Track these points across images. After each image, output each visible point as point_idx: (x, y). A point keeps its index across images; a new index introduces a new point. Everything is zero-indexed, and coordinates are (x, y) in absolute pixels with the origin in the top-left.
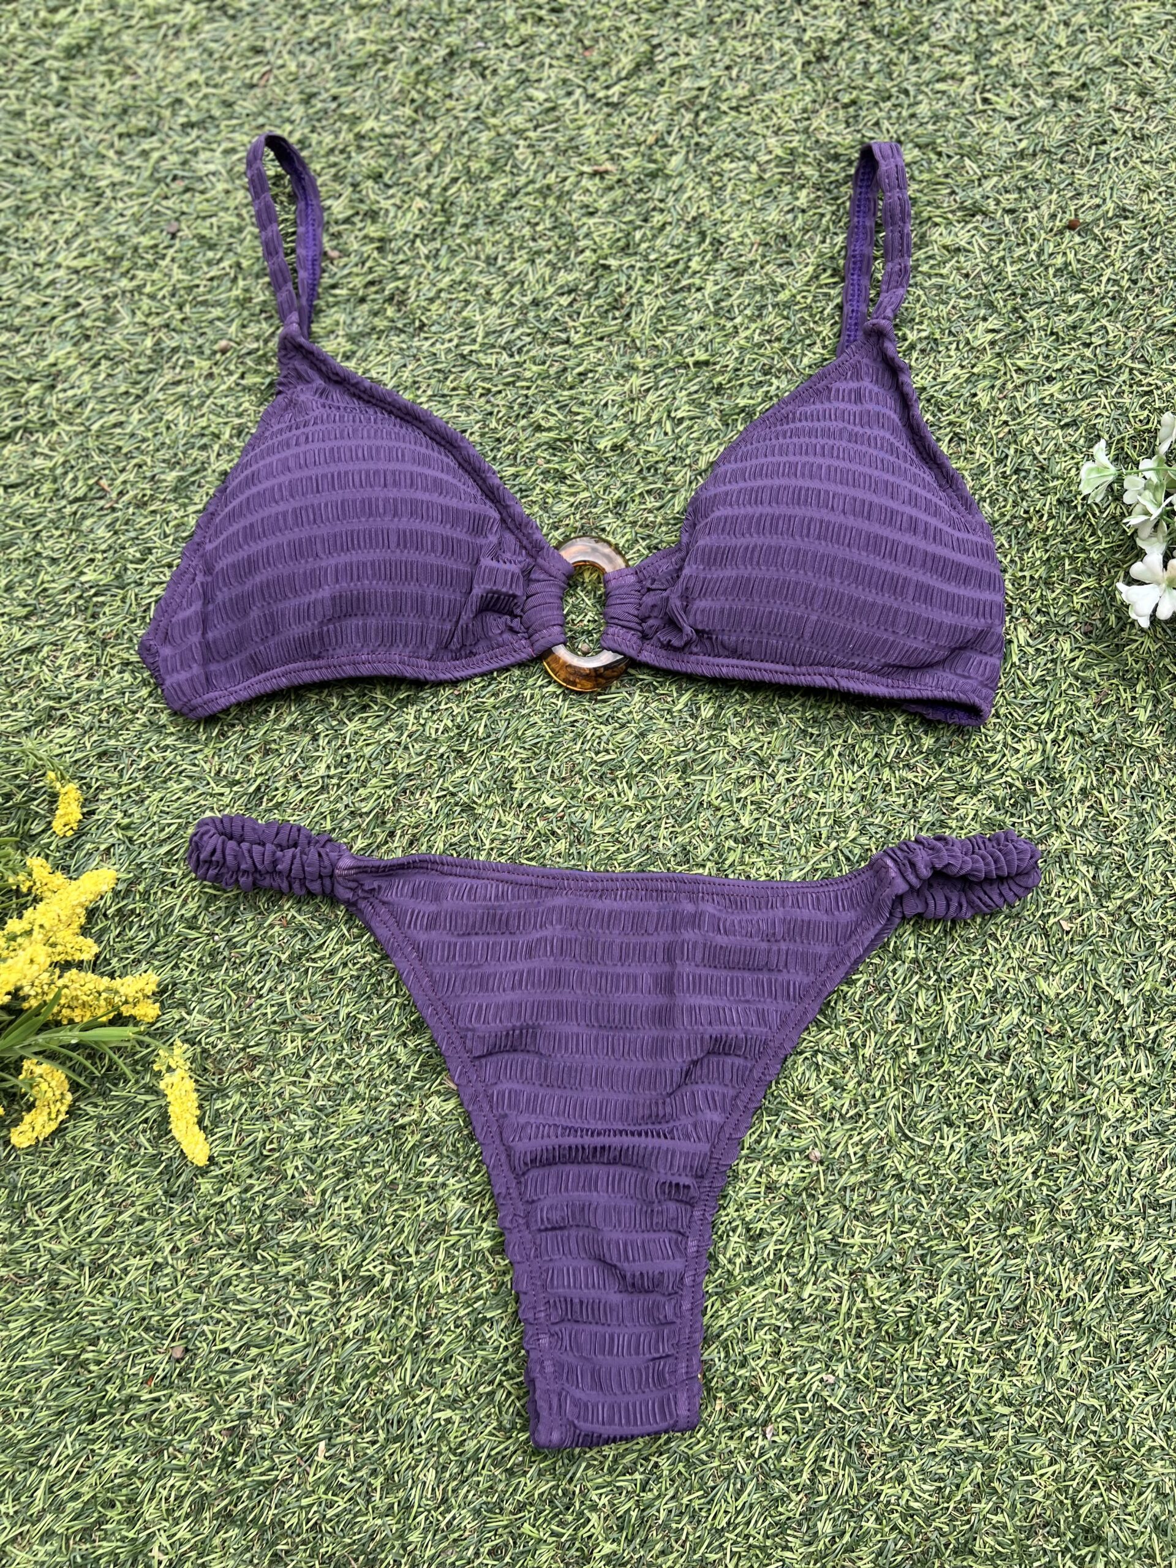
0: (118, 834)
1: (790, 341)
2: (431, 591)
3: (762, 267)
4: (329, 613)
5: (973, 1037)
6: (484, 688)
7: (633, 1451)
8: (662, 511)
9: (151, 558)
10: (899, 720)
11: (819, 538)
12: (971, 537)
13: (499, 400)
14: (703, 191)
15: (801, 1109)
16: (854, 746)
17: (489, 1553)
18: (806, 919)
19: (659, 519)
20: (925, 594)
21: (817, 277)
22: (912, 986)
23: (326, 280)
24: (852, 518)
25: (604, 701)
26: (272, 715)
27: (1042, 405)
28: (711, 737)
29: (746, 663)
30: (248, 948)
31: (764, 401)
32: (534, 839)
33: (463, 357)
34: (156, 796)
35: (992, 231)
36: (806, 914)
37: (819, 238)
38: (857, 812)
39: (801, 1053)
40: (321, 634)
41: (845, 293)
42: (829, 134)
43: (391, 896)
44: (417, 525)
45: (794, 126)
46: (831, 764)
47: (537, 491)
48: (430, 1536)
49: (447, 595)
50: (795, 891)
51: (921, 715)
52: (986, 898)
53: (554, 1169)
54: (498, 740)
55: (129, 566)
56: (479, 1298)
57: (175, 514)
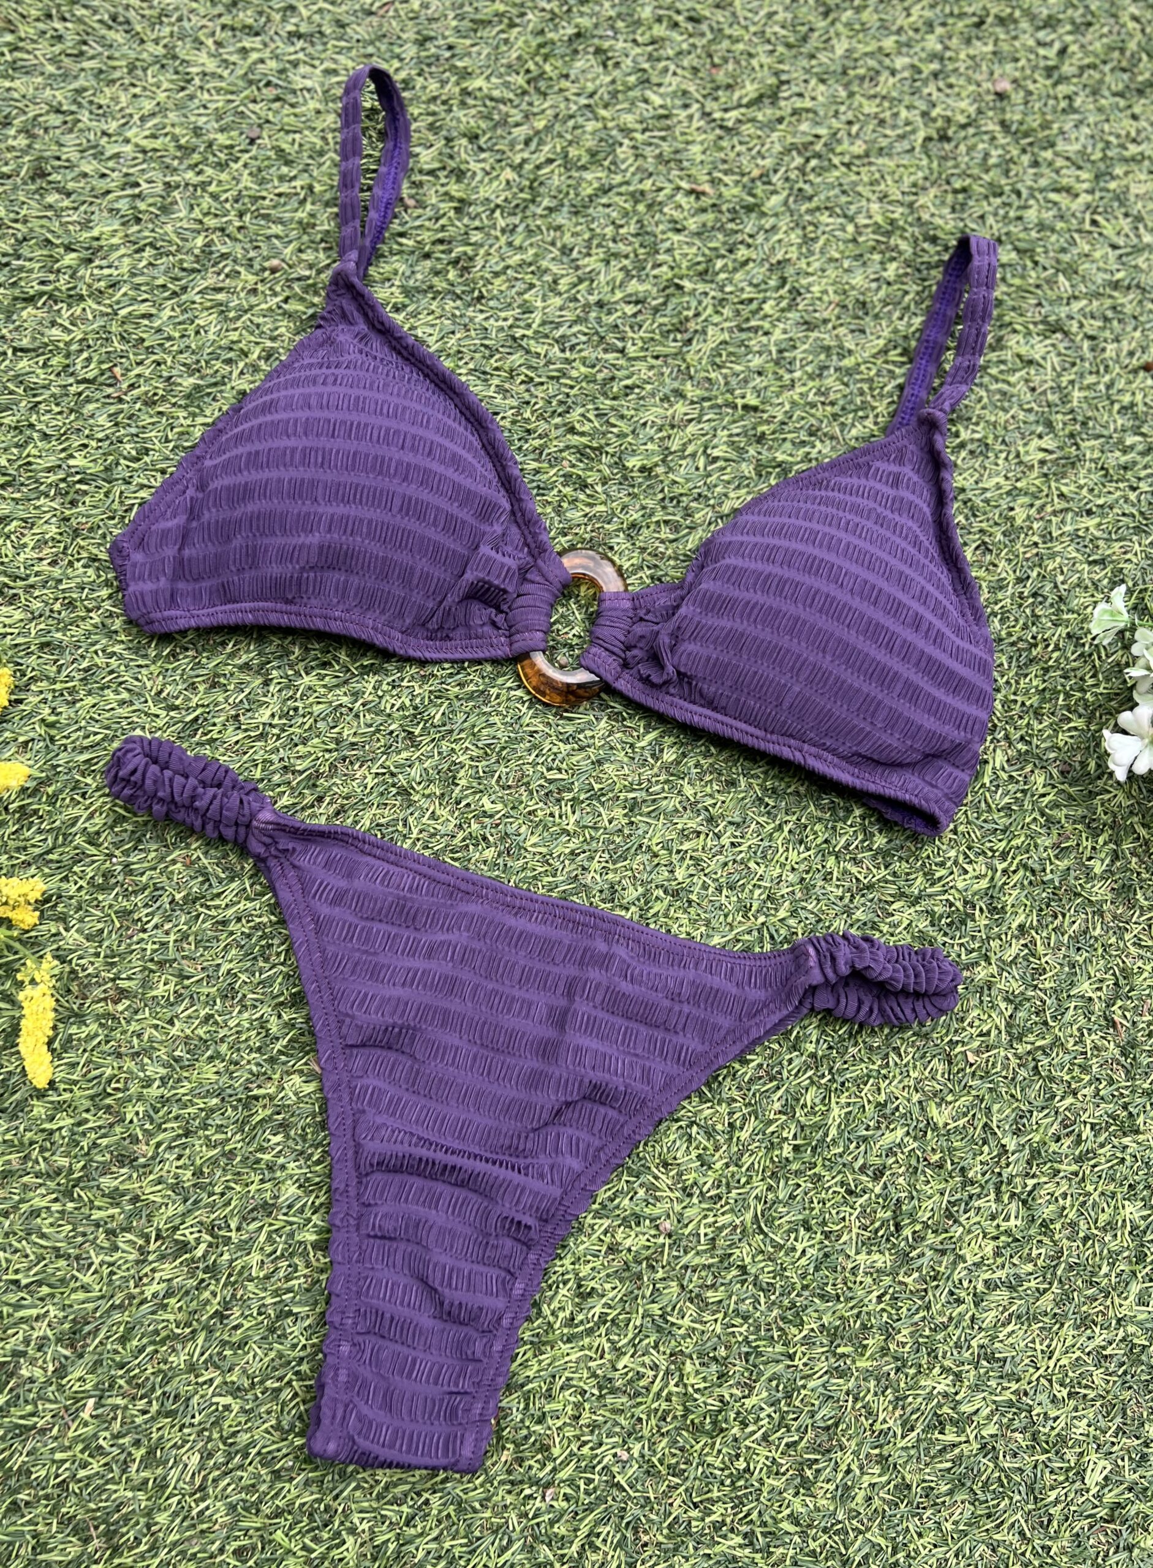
0: (41, 730)
1: (843, 409)
2: (422, 564)
3: (834, 328)
4: (313, 560)
5: (852, 1146)
6: (451, 675)
7: (407, 1483)
8: (675, 544)
9: (147, 459)
10: (857, 812)
11: (821, 611)
12: (972, 648)
13: (539, 392)
14: (795, 237)
15: (663, 1177)
16: (806, 827)
17: (234, 1552)
18: (715, 987)
19: (669, 552)
20: (912, 693)
21: (886, 352)
22: (805, 1081)
23: (395, 226)
24: (858, 599)
25: (570, 719)
26: (229, 648)
27: (1075, 536)
28: (667, 782)
29: (719, 717)
30: (144, 879)
31: (802, 461)
32: (464, 840)
33: (514, 339)
34: (90, 700)
35: (1068, 352)
36: (717, 981)
37: (897, 314)
38: (793, 892)
39: (677, 1121)
40: (299, 579)
41: (909, 375)
42: (933, 215)
43: (303, 861)
44: (425, 495)
45: (900, 197)
46: (779, 839)
47: (555, 492)
48: (178, 1521)
49: (438, 573)
50: (712, 956)
51: (880, 812)
52: (898, 1010)
53: (398, 1178)
54: (451, 731)
55: (122, 461)
56: (289, 1290)
57: (182, 421)
